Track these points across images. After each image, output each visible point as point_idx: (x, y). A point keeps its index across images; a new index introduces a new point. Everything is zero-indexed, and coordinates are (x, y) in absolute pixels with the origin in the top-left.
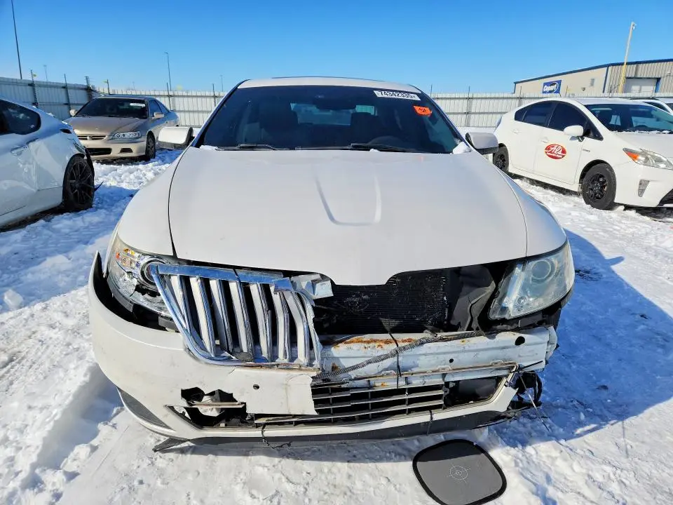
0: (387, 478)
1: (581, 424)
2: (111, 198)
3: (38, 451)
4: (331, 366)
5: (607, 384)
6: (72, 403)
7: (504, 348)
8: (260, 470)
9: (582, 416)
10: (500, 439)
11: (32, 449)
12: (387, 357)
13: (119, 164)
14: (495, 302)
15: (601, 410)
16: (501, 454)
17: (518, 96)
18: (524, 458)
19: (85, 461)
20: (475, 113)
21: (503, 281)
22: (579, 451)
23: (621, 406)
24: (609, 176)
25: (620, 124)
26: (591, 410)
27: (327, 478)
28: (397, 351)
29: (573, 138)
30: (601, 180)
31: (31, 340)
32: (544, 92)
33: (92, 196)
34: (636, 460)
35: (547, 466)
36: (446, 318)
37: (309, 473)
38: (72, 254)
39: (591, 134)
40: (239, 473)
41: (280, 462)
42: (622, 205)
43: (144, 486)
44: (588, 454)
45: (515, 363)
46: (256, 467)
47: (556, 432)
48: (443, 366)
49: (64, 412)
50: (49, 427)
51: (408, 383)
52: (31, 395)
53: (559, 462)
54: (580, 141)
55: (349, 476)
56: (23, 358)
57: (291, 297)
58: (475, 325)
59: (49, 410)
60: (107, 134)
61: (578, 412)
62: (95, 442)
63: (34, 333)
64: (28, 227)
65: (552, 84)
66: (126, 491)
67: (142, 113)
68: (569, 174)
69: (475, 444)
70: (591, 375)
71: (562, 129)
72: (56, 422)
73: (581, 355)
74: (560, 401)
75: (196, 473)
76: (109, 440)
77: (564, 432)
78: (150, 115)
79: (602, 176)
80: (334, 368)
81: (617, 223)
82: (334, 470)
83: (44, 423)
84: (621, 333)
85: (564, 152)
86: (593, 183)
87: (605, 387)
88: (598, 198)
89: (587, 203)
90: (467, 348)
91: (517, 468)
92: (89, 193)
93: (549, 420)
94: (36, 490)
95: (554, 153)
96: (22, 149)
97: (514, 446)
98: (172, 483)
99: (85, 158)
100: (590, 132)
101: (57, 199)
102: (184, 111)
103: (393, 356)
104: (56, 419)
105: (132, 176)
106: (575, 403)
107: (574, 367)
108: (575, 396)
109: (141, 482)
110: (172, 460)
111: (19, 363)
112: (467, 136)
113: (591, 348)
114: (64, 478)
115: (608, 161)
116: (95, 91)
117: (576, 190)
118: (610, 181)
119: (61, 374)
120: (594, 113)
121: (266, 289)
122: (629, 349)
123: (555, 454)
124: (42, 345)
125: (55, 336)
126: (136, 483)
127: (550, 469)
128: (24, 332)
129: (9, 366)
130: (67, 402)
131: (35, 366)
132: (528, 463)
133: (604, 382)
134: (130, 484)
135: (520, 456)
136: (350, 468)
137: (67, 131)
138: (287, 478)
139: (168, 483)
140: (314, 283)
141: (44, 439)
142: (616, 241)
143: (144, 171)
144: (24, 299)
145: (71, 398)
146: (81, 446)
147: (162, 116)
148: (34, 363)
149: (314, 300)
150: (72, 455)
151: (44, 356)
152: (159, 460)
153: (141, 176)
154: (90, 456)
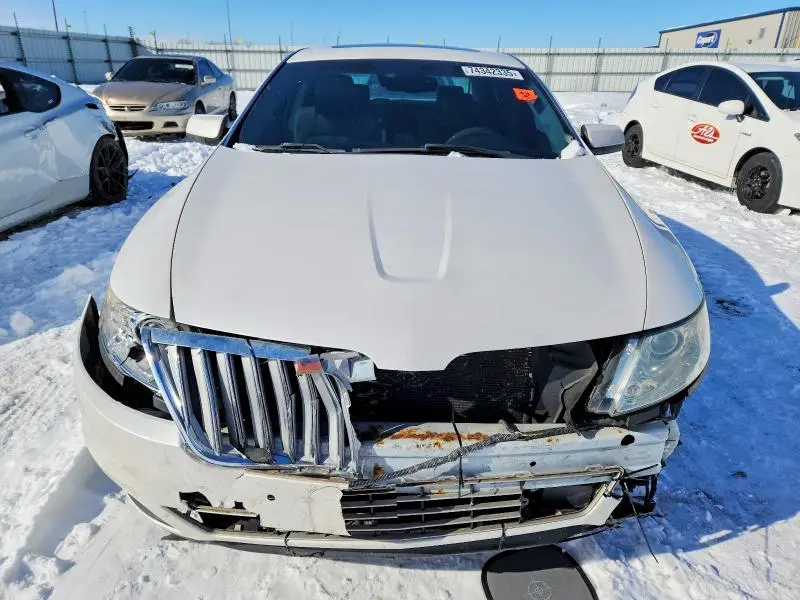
0: (447, 592)
1: (707, 528)
2: (149, 187)
3: (28, 533)
4: (373, 466)
5: (745, 470)
6: (73, 470)
7: (605, 449)
8: (290, 571)
9: (709, 517)
10: (597, 546)
11: (21, 529)
12: (445, 460)
13: (163, 140)
14: (596, 391)
15: (735, 508)
16: (597, 569)
17: (663, 51)
18: (626, 576)
19: (84, 546)
20: (606, 74)
21: (610, 362)
22: (699, 568)
23: (761, 502)
24: (774, 170)
25: (793, 97)
26: (721, 507)
27: (372, 588)
28: (459, 453)
29: (730, 117)
30: (763, 173)
31: (37, 378)
32: (698, 46)
33: (126, 186)
34: (776, 585)
35: (656, 588)
36: (531, 400)
37: (349, 580)
38: (96, 263)
39: (754, 112)
40: (265, 574)
41: (315, 562)
42: (788, 208)
43: (150, 583)
44: (711, 572)
45: (618, 469)
46: (286, 567)
47: (672, 538)
48: (521, 472)
49: (62, 483)
50: (42, 502)
51: (473, 491)
52: (30, 452)
53: (672, 583)
54: (738, 121)
55: (400, 587)
56: (26, 402)
57: (321, 380)
58: (567, 416)
59: (46, 478)
60: (147, 104)
61: (704, 509)
62: (97, 521)
63: (42, 367)
64: (49, 225)
65: (709, 34)
66: (127, 591)
67: (189, 77)
68: (721, 164)
69: (564, 551)
70: (726, 454)
71: (715, 102)
72: (52, 495)
73: (714, 426)
74: (681, 492)
75: (214, 571)
76: (114, 518)
77: (683, 538)
78: (199, 80)
79: (764, 169)
80: (377, 469)
81: (779, 234)
82: (382, 577)
83: (39, 495)
84: (771, 393)
85: (716, 134)
86: (752, 177)
87: (742, 474)
88: (757, 197)
89: (742, 202)
90: (554, 449)
91: (616, 592)
92: (122, 182)
93: (664, 521)
94: (22, 583)
95: (703, 136)
96: (38, 130)
97: (615, 557)
98: (183, 582)
99: (117, 139)
100: (753, 109)
101: (83, 190)
102: (245, 71)
103: (454, 459)
104: (52, 491)
105: (176, 158)
106: (702, 495)
107: (704, 442)
108: (703, 485)
109: (146, 579)
110: (186, 551)
111: (21, 407)
112: (583, 129)
113: (730, 414)
114: (56, 570)
115: (773, 150)
116: (140, 45)
117: (729, 186)
118: (774, 175)
119: (68, 425)
120: (759, 83)
121: (289, 367)
122: (780, 418)
123: (668, 571)
124: (49, 384)
125: (65, 373)
126: (140, 580)
127: (660, 592)
128: (31, 367)
129: (10, 412)
130: (68, 468)
131: (39, 413)
132: (631, 582)
133: (742, 466)
134: (134, 580)
135: (622, 572)
136: (403, 575)
137: (93, 106)
138: (322, 586)
139: (178, 582)
140: (350, 362)
141: (36, 518)
142: (777, 259)
143: (191, 152)
144: (35, 321)
145: (72, 463)
146: (81, 525)
147: (214, 80)
148: (39, 408)
149: (351, 384)
150: (68, 538)
151: (52, 399)
152: (171, 549)
153: (187, 157)
154: (90, 539)
